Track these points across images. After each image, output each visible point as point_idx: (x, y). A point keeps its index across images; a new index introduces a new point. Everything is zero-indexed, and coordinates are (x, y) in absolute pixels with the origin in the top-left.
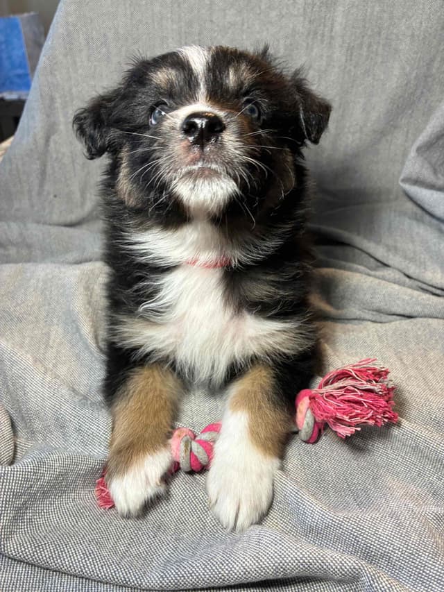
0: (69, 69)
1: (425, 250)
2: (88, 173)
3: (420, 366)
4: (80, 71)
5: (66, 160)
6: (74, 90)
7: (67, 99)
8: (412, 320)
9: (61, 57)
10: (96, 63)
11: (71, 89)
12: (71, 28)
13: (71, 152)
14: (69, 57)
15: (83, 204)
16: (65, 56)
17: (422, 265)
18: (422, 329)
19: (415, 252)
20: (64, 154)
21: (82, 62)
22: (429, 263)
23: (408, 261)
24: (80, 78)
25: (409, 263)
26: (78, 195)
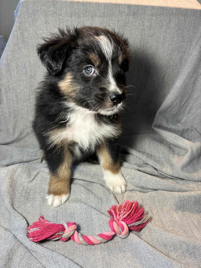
0: (8, 78)
1: (163, 157)
2: (17, 121)
3: (160, 214)
4: (13, 79)
5: (7, 115)
6: (10, 86)
7: (7, 90)
8: (157, 191)
9: (5, 73)
10: (20, 75)
11: (9, 86)
12: (9, 61)
13: (9, 112)
14: (8, 73)
15: (14, 134)
16: (7, 72)
17: (162, 164)
18: (161, 196)
19: (159, 158)
20: (5, 113)
21: (14, 75)
22: (165, 163)
23: (156, 162)
24: (13, 81)
25: (156, 163)
26: (12, 130)
